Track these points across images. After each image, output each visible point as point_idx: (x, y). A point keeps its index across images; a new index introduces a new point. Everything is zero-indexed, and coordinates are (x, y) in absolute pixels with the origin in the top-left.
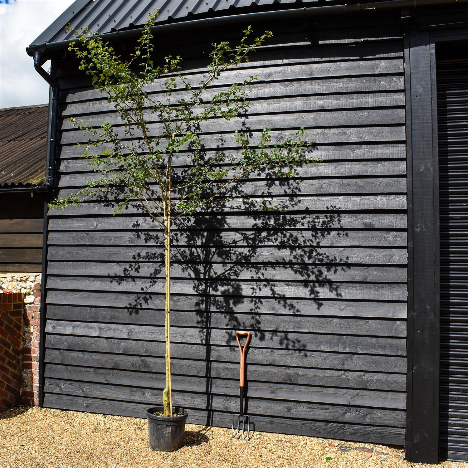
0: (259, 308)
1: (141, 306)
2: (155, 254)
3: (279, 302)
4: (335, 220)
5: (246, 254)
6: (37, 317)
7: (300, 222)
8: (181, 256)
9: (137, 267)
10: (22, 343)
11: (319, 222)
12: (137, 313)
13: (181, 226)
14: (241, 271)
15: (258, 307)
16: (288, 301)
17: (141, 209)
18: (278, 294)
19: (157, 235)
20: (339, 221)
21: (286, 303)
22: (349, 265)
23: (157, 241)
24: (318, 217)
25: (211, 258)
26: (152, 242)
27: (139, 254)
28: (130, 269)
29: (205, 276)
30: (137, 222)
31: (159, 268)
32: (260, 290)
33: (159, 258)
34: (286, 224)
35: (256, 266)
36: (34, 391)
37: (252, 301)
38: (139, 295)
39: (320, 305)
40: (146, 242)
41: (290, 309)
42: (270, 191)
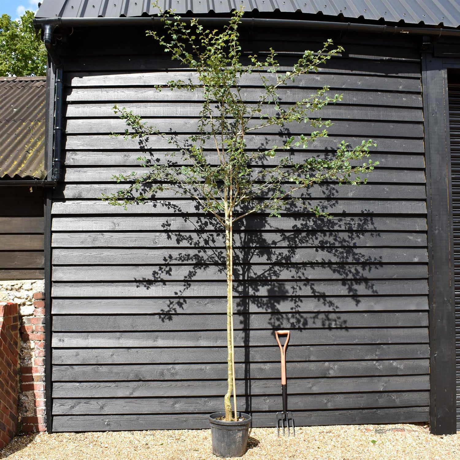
0: (299, 307)
1: (175, 311)
2: (189, 255)
3: (319, 300)
4: (369, 222)
5: (286, 255)
6: (40, 330)
7: (337, 224)
8: (218, 257)
9: (168, 269)
10: (19, 362)
11: (354, 224)
12: (170, 319)
13: (218, 226)
14: (281, 271)
15: (298, 305)
16: (328, 299)
17: (172, 207)
18: (318, 292)
19: (190, 236)
20: (373, 224)
21: (325, 300)
22: (381, 264)
23: (190, 241)
24: (353, 220)
25: (250, 259)
26: (184, 243)
27: (170, 255)
28: (160, 272)
29: (244, 277)
30: (167, 222)
31: (193, 270)
32: (300, 289)
33: (194, 260)
34: (324, 226)
35: (296, 265)
36: (38, 416)
37: (292, 300)
38: (172, 300)
39: (358, 302)
40: (178, 243)
41: (330, 306)
42: (308, 192)
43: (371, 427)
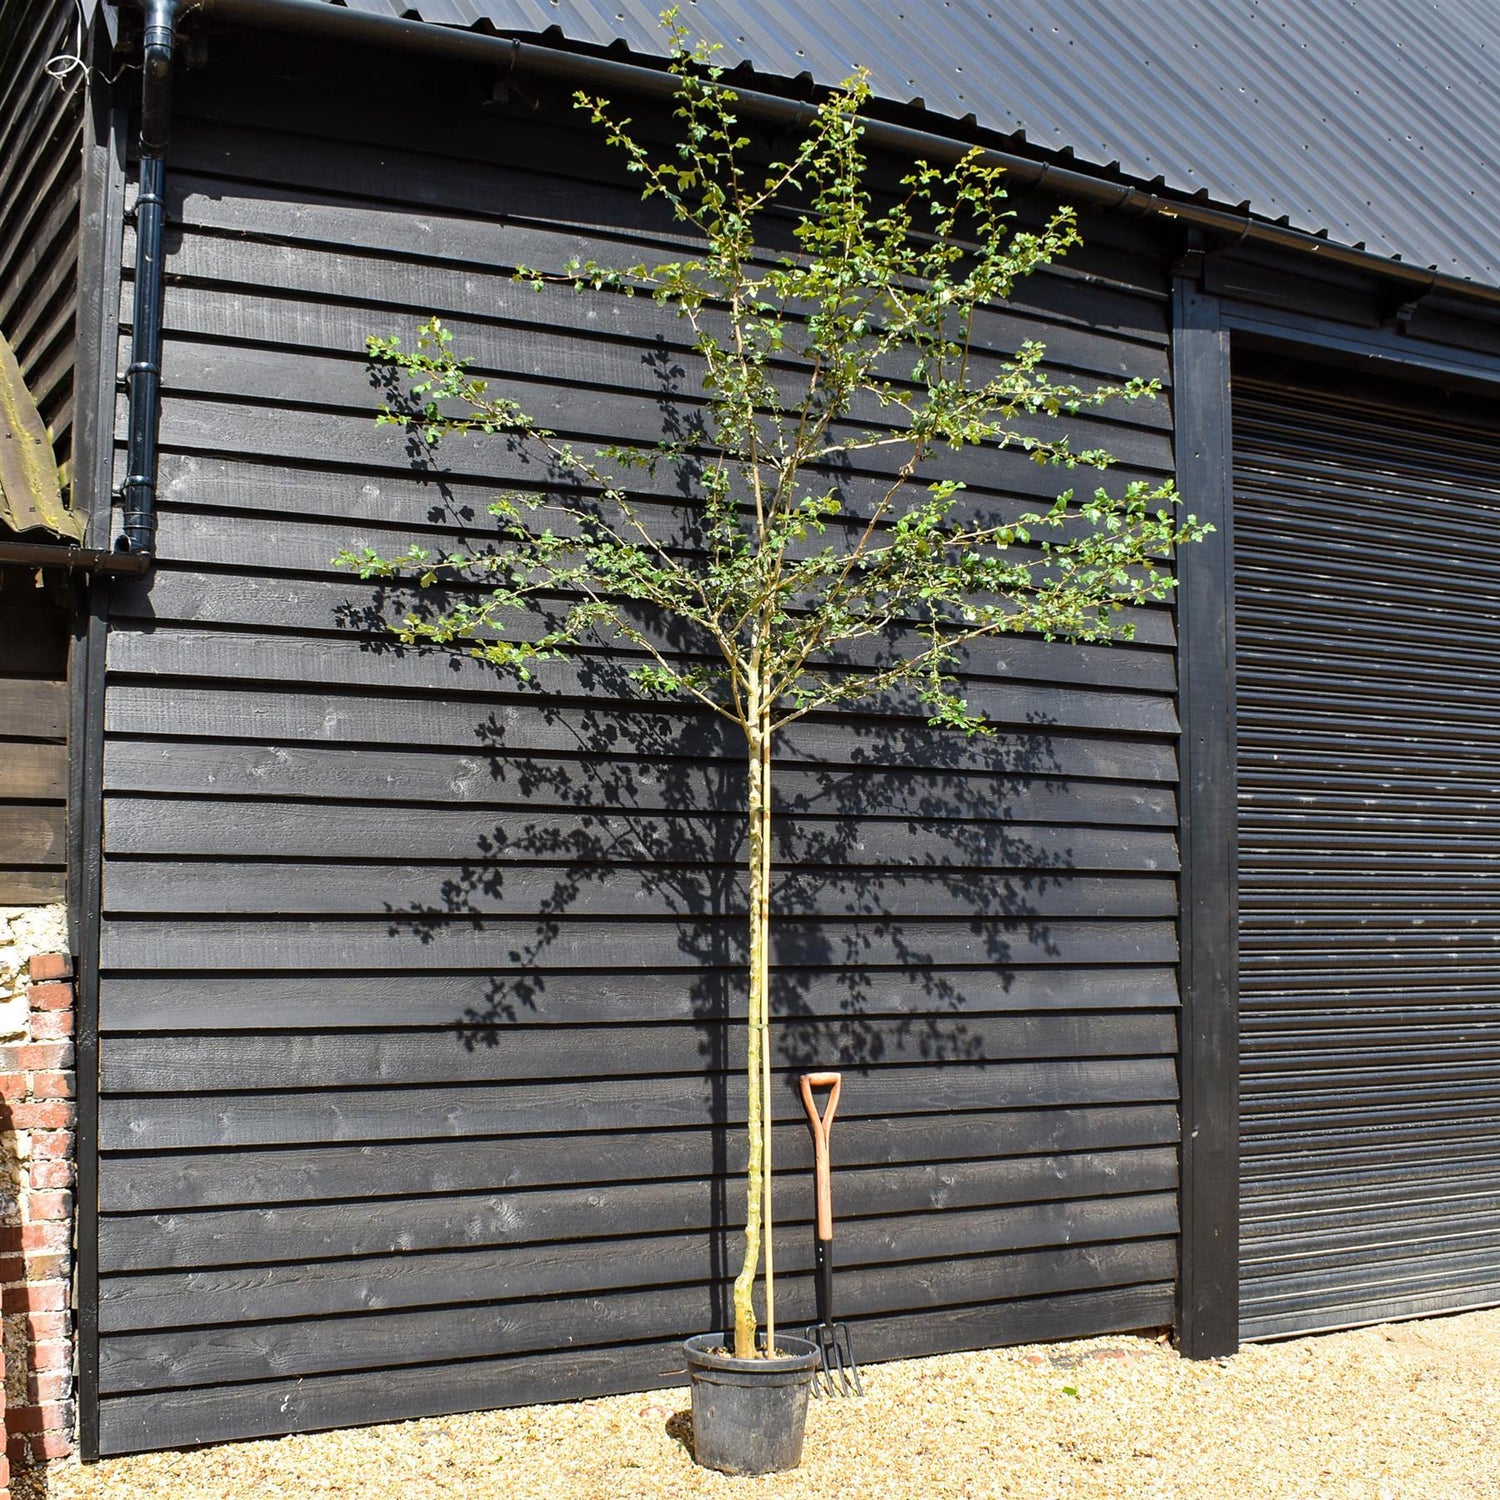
0: (864, 998)
1: (511, 1016)
2: (556, 833)
3: (913, 979)
4: (1042, 750)
5: (832, 839)
6: (52, 1091)
7: (965, 751)
8: (644, 843)
9: (489, 875)
11: (1008, 753)
12: (492, 1041)
13: (646, 741)
14: (817, 889)
15: (859, 994)
16: (936, 976)
17: (509, 673)
18: (914, 955)
19: (561, 769)
20: (1050, 753)
21: (929, 979)
22: (1071, 873)
23: (563, 788)
24: (1002, 740)
25: (735, 852)
26: (545, 794)
27: (499, 830)
28: (465, 885)
29: (716, 906)
30: (492, 720)
31: (568, 883)
32: (867, 944)
33: (574, 849)
34: (934, 756)
35: (858, 873)
36: (42, 1404)
37: (841, 980)
38: (498, 979)
39: (1008, 981)
40: (527, 792)
41: (941, 997)
42: (895, 652)
43: (1038, 1350)
